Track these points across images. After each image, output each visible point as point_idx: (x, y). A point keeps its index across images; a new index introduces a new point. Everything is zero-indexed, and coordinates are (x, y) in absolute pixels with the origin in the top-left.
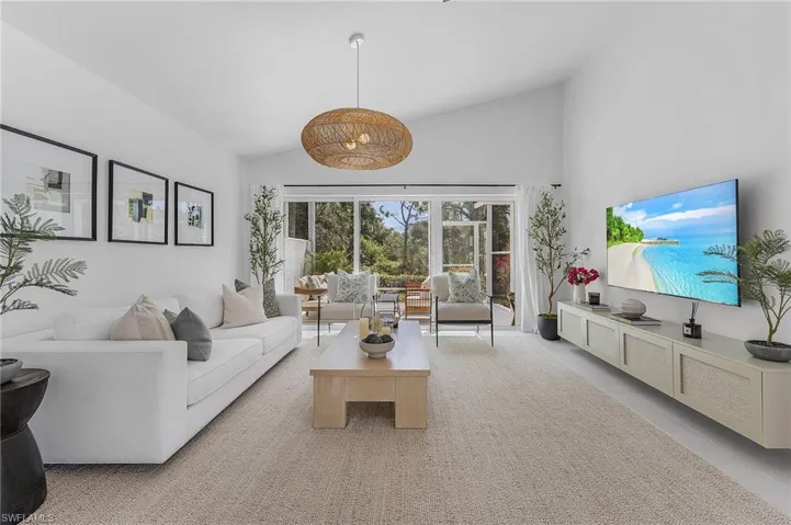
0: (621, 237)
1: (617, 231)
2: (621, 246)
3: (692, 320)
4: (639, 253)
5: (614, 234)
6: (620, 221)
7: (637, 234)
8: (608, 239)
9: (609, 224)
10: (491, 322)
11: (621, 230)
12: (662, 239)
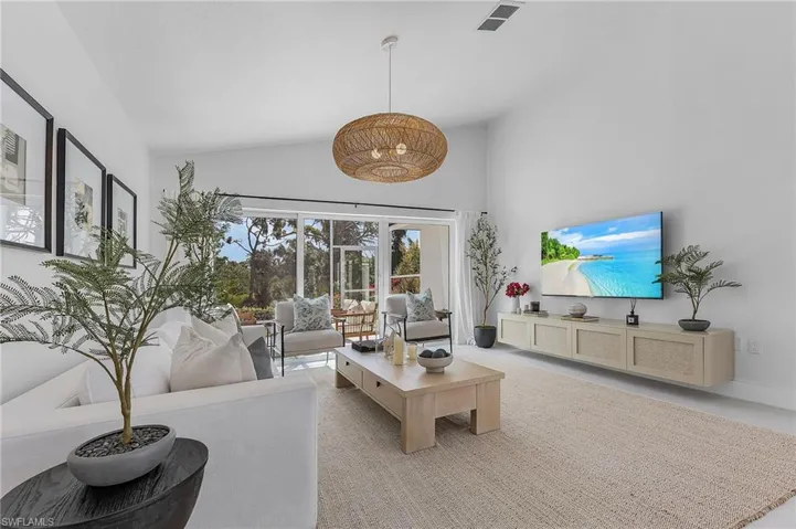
0: (557, 255)
1: (551, 250)
2: (557, 263)
3: (632, 312)
4: (575, 268)
5: (549, 253)
6: (555, 242)
7: (574, 253)
8: (542, 258)
9: (543, 246)
10: (449, 336)
11: (557, 250)
12: (598, 256)
